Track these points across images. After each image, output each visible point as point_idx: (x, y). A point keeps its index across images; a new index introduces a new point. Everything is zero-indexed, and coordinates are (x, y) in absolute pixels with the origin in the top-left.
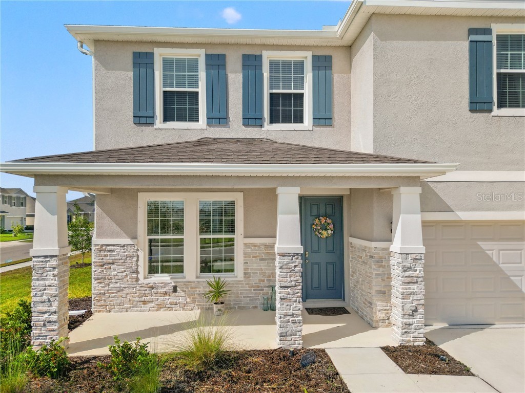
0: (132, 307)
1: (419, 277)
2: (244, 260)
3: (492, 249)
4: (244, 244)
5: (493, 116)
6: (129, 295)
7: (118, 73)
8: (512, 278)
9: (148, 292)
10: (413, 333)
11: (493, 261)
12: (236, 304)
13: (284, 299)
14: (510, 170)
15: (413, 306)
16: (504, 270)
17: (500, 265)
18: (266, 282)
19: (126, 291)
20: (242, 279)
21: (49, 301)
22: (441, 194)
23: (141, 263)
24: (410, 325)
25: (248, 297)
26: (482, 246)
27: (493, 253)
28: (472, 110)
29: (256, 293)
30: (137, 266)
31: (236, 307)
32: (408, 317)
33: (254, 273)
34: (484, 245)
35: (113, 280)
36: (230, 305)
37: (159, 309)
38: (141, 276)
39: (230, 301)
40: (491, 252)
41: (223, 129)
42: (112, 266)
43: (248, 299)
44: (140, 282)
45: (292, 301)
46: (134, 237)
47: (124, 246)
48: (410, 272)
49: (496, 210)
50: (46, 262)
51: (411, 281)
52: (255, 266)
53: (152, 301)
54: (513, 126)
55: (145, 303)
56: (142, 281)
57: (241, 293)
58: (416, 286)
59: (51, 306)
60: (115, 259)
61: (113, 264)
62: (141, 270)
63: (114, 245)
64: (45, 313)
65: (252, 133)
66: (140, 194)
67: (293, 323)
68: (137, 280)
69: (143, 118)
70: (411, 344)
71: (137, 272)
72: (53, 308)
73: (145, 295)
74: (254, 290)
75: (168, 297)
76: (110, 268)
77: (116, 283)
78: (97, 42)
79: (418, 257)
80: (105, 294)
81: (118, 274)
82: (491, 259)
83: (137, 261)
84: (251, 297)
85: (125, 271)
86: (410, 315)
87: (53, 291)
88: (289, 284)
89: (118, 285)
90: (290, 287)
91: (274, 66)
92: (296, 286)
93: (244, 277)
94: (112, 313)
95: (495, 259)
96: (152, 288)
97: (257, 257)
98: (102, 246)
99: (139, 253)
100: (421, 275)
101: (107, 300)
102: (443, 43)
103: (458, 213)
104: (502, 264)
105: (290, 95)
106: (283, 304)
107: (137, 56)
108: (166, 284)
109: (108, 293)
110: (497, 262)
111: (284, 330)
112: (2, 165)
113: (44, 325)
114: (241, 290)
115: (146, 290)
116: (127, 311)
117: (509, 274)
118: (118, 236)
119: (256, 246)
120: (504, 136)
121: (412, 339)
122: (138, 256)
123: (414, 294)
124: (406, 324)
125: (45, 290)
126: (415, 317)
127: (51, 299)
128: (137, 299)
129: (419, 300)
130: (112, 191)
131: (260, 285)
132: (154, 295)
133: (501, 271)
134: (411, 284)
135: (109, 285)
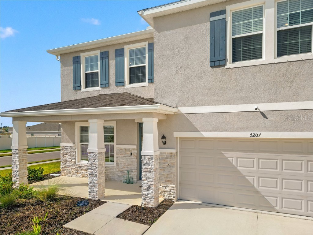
0: (74, 175)
1: (151, 169)
2: (117, 156)
3: (232, 157)
4: (117, 148)
5: (226, 69)
6: (72, 169)
7: (68, 67)
8: (247, 177)
9: (79, 168)
10: (148, 200)
11: (233, 164)
12: (113, 178)
13: (90, 175)
14: (239, 104)
15: (147, 185)
16: (240, 171)
17: (238, 168)
18: (126, 168)
19: (72, 167)
20: (116, 166)
21: (16, 167)
22: (192, 121)
23: (76, 155)
24: (146, 195)
25: (118, 175)
26: (225, 154)
27: (232, 160)
28: (212, 67)
29: (121, 174)
30: (75, 156)
31: (113, 180)
32: (145, 191)
33: (121, 163)
34: (227, 154)
35: (67, 162)
36: (110, 178)
37: (83, 177)
38: (77, 161)
39: (110, 176)
40: (232, 159)
41: (108, 89)
42: (67, 156)
43: (118, 176)
44: (76, 164)
45: (94, 176)
46: (74, 143)
47: (70, 147)
48: (147, 166)
49: (228, 131)
50: (15, 151)
51: (146, 171)
52: (121, 160)
53: (80, 173)
54: (241, 74)
55: (78, 173)
56: (77, 163)
57: (115, 173)
58: (150, 174)
59: (17, 169)
60: (67, 153)
61: (67, 155)
62: (76, 158)
63: (67, 146)
64: (15, 171)
65: (120, 90)
66: (76, 123)
67: (94, 187)
68: (75, 162)
69: (77, 88)
70: (147, 206)
71: (75, 159)
72: (18, 170)
73: (77, 170)
74: (121, 172)
75: (86, 172)
76: (66, 156)
77: (68, 163)
78: (61, 55)
79: (150, 158)
80: (64, 168)
81: (69, 159)
82: (231, 163)
83: (75, 154)
84: (119, 175)
85: (71, 158)
86: (146, 190)
87: (17, 163)
88: (92, 168)
89: (68, 164)
90: (93, 169)
91: (131, 52)
92: (95, 169)
93: (116, 165)
94: (67, 177)
95: (234, 163)
96: (80, 167)
97: (122, 155)
98: (63, 146)
99: (76, 150)
100: (152, 168)
101: (65, 170)
102: (194, 26)
103: (202, 133)
104: (239, 167)
105: (140, 67)
106: (90, 177)
107: (74, 58)
108: (85, 166)
109: (65, 168)
110: (236, 166)
111: (90, 190)
112: (1, 114)
113: (15, 176)
114: (115, 172)
115: (78, 168)
116: (71, 176)
117: (244, 174)
118: (69, 142)
119: (121, 149)
120: (234, 82)
121: (147, 203)
122: (75, 152)
123: (148, 178)
124: (144, 195)
125: (15, 162)
126: (149, 191)
127: (17, 166)
128: (75, 171)
129: (151, 182)
130: (66, 122)
131: (123, 170)
132: (81, 170)
133: (239, 172)
134: (147, 173)
135: (66, 164)
